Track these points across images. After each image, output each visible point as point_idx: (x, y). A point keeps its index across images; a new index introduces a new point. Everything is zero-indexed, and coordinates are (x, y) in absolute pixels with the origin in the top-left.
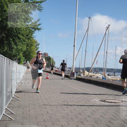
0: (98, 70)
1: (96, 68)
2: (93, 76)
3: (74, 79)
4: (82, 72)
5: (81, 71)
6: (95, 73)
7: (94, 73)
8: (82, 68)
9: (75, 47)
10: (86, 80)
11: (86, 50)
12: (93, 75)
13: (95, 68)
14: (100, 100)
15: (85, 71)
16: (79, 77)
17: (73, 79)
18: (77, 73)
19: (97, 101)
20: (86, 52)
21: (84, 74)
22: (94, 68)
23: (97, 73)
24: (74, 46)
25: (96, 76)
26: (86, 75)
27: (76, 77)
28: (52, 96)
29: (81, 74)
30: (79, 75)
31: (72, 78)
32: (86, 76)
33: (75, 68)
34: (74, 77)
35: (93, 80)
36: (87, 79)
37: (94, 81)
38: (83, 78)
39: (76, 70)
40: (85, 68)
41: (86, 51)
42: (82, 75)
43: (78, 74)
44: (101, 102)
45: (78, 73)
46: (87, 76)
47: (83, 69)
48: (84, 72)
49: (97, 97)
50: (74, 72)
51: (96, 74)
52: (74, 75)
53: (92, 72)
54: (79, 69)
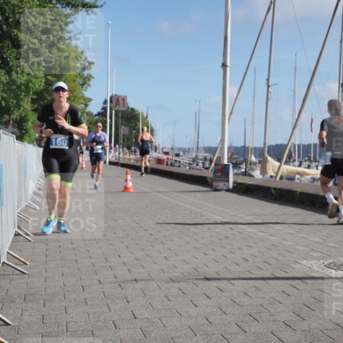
0: (315, 153)
1: (310, 145)
2: (297, 176)
3: (228, 190)
4: (255, 164)
5: (253, 159)
6: (305, 164)
7: (300, 165)
8: (255, 148)
9: (228, 69)
10: (273, 191)
11: (268, 80)
12: (299, 173)
13: (304, 146)
14: (326, 263)
15: (269, 158)
16: (247, 180)
17: (225, 188)
18: (236, 166)
19: (317, 269)
20: (269, 86)
21: (263, 171)
22: (299, 146)
23: (314, 164)
24: (224, 65)
25: (307, 174)
26: (271, 172)
27: (234, 182)
28: (148, 255)
29: (252, 169)
30: (245, 174)
31: (221, 185)
32: (272, 177)
33: (229, 148)
34: (228, 181)
35: (298, 190)
36: (275, 189)
37: (302, 194)
38: (261, 183)
39: (232, 154)
40: (269, 147)
41: (270, 84)
42: (257, 174)
43: (244, 170)
44: (329, 270)
45: (244, 166)
46: (276, 177)
47: (260, 153)
48: (263, 163)
49: (315, 254)
50: (226, 162)
51: (309, 167)
52: (227, 174)
53: (294, 161)
54: (244, 150)
